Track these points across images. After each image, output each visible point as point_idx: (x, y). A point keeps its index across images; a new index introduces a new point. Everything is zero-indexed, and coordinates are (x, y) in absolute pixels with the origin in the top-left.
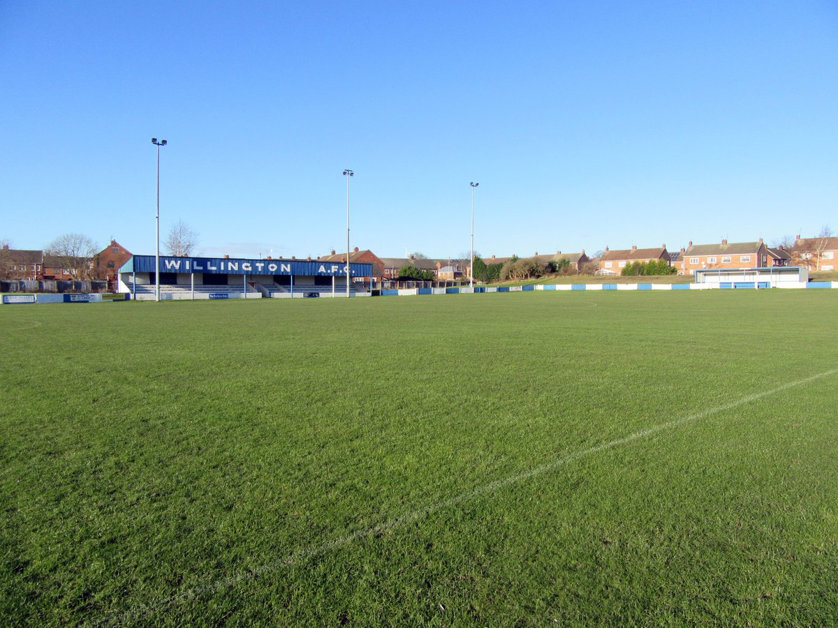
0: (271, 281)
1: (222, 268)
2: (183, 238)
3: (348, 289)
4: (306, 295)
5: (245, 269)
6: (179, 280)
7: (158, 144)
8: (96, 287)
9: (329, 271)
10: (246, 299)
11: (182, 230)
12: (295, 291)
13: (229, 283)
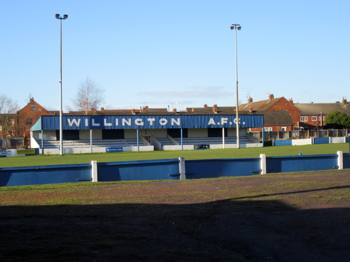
0: (165, 135)
1: (117, 124)
2: (91, 95)
3: (238, 140)
4: (197, 147)
5: (138, 124)
6: (81, 136)
7: (61, 19)
8: (14, 144)
9: (219, 123)
10: (139, 152)
11: (89, 87)
12: (184, 143)
13: (125, 137)
